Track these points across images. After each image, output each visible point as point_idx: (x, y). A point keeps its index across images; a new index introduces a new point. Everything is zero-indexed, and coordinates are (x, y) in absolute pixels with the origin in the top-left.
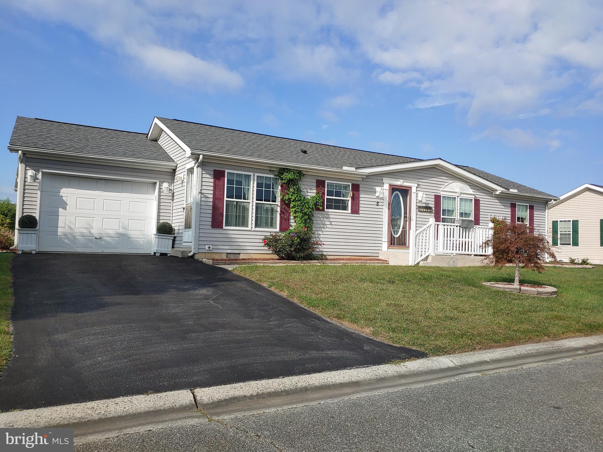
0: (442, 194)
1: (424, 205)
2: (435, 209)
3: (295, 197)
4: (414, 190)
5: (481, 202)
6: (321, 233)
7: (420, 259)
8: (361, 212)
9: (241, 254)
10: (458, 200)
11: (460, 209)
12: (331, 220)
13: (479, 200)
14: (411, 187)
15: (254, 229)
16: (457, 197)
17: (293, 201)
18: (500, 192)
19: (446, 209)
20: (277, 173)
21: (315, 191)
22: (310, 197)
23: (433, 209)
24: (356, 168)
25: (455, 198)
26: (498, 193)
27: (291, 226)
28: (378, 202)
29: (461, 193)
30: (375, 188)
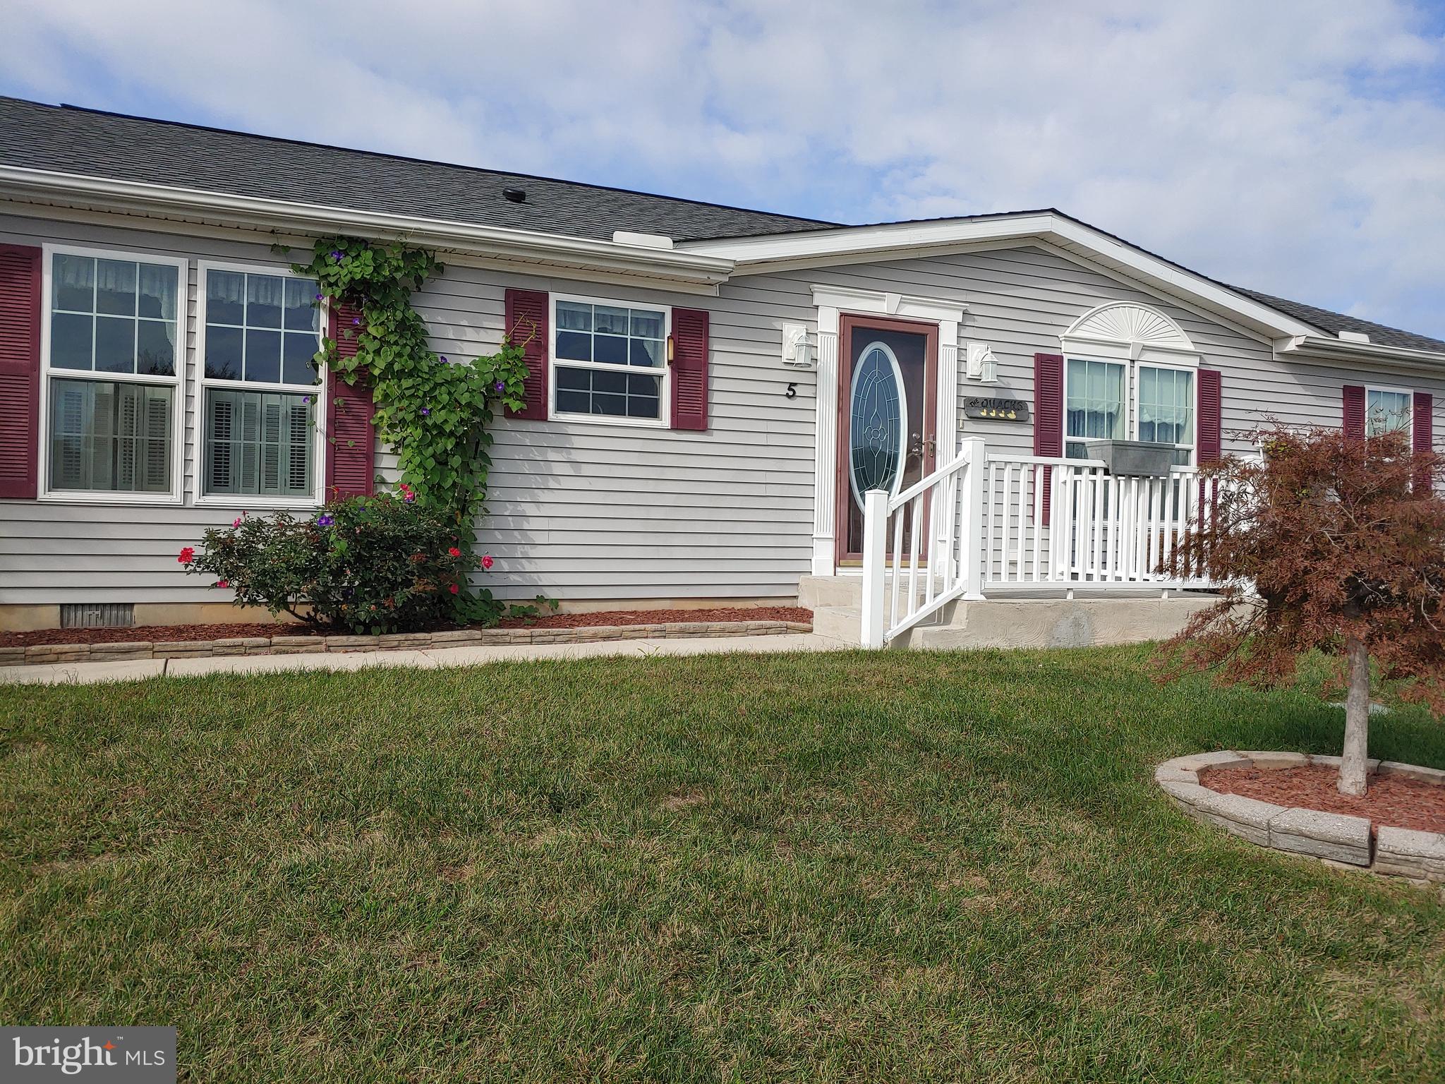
0: (1068, 351)
1: (991, 394)
2: (1036, 408)
3: (390, 359)
4: (947, 335)
5: (1224, 382)
6: (530, 510)
7: (911, 617)
8: (715, 424)
9: (135, 607)
10: (1133, 378)
11: (1141, 409)
12: (577, 456)
13: (1216, 376)
14: (937, 325)
15: (196, 499)
16: (1128, 364)
17: (383, 377)
18: (1301, 341)
19: (1086, 408)
20: (307, 261)
21: (500, 337)
22: (473, 363)
23: (1031, 408)
24: (674, 242)
25: (1122, 367)
26: (1291, 346)
27: (383, 482)
28: (795, 384)
29: (1146, 348)
30: (777, 325)
